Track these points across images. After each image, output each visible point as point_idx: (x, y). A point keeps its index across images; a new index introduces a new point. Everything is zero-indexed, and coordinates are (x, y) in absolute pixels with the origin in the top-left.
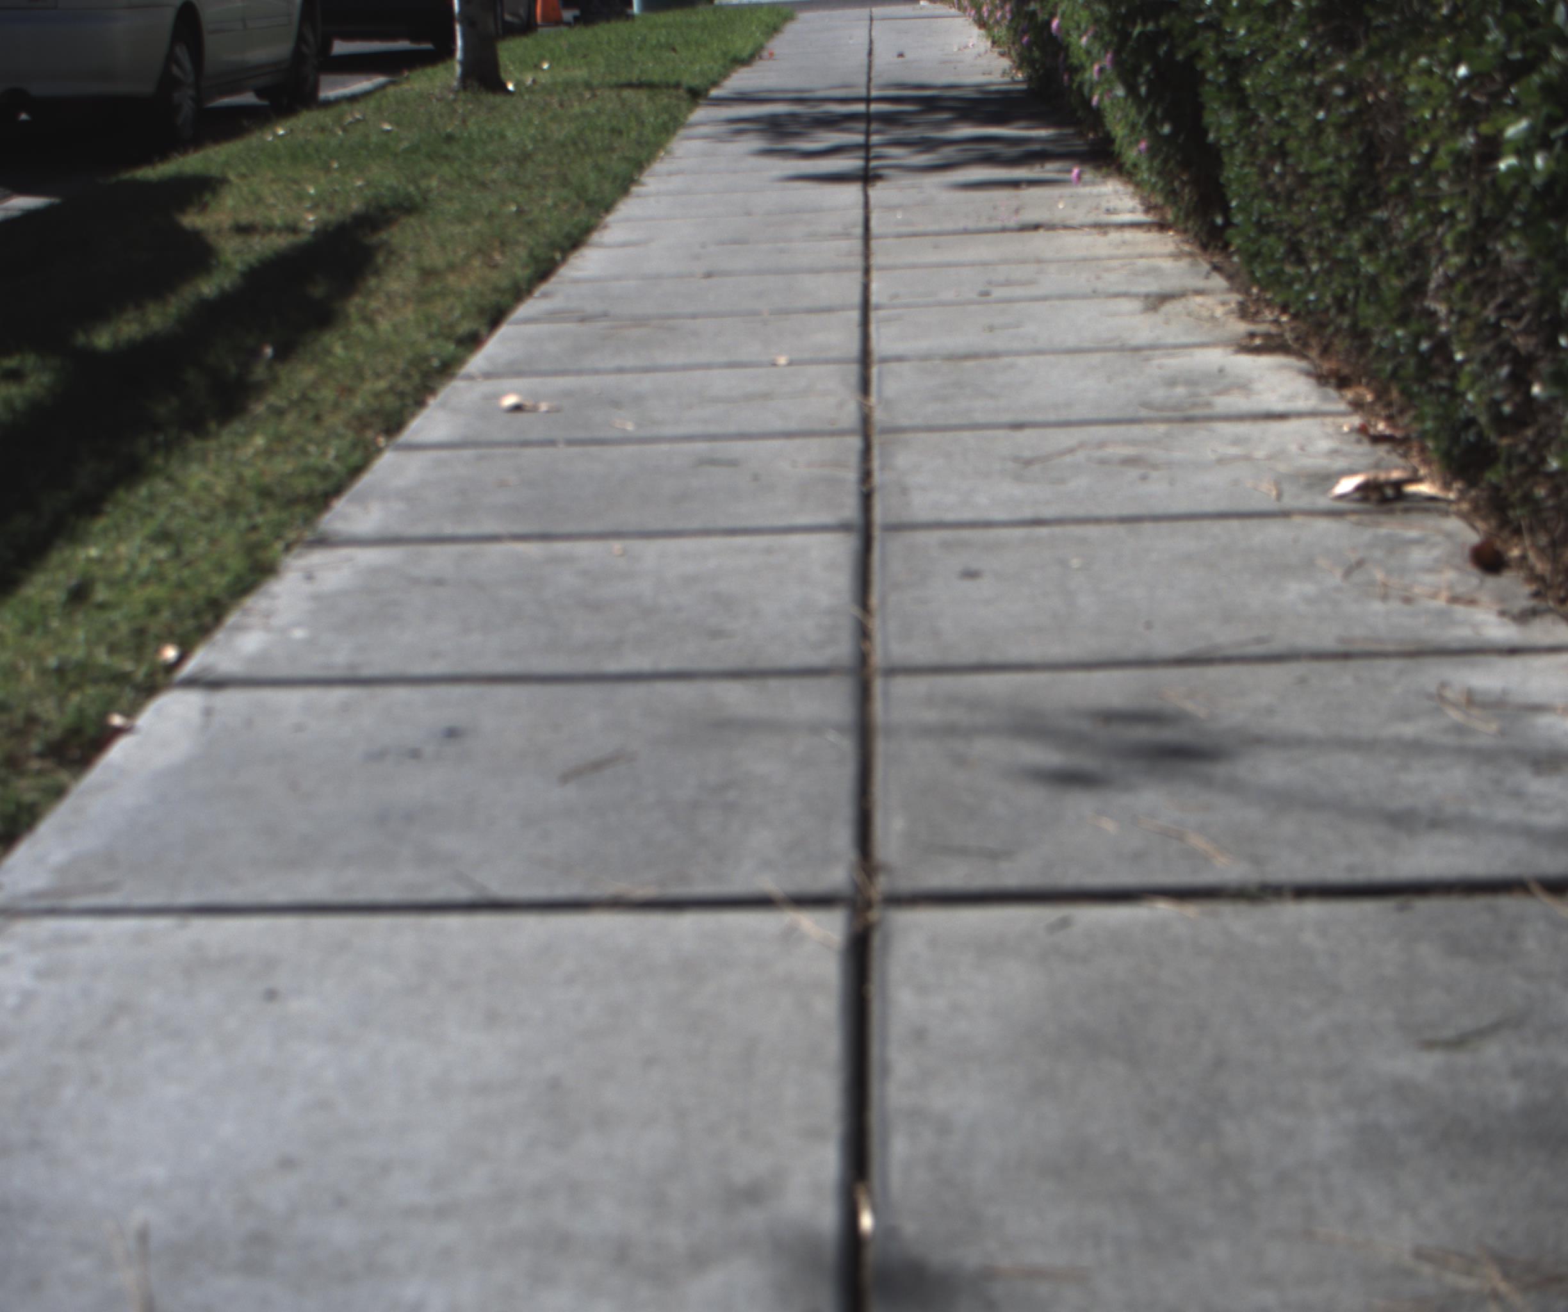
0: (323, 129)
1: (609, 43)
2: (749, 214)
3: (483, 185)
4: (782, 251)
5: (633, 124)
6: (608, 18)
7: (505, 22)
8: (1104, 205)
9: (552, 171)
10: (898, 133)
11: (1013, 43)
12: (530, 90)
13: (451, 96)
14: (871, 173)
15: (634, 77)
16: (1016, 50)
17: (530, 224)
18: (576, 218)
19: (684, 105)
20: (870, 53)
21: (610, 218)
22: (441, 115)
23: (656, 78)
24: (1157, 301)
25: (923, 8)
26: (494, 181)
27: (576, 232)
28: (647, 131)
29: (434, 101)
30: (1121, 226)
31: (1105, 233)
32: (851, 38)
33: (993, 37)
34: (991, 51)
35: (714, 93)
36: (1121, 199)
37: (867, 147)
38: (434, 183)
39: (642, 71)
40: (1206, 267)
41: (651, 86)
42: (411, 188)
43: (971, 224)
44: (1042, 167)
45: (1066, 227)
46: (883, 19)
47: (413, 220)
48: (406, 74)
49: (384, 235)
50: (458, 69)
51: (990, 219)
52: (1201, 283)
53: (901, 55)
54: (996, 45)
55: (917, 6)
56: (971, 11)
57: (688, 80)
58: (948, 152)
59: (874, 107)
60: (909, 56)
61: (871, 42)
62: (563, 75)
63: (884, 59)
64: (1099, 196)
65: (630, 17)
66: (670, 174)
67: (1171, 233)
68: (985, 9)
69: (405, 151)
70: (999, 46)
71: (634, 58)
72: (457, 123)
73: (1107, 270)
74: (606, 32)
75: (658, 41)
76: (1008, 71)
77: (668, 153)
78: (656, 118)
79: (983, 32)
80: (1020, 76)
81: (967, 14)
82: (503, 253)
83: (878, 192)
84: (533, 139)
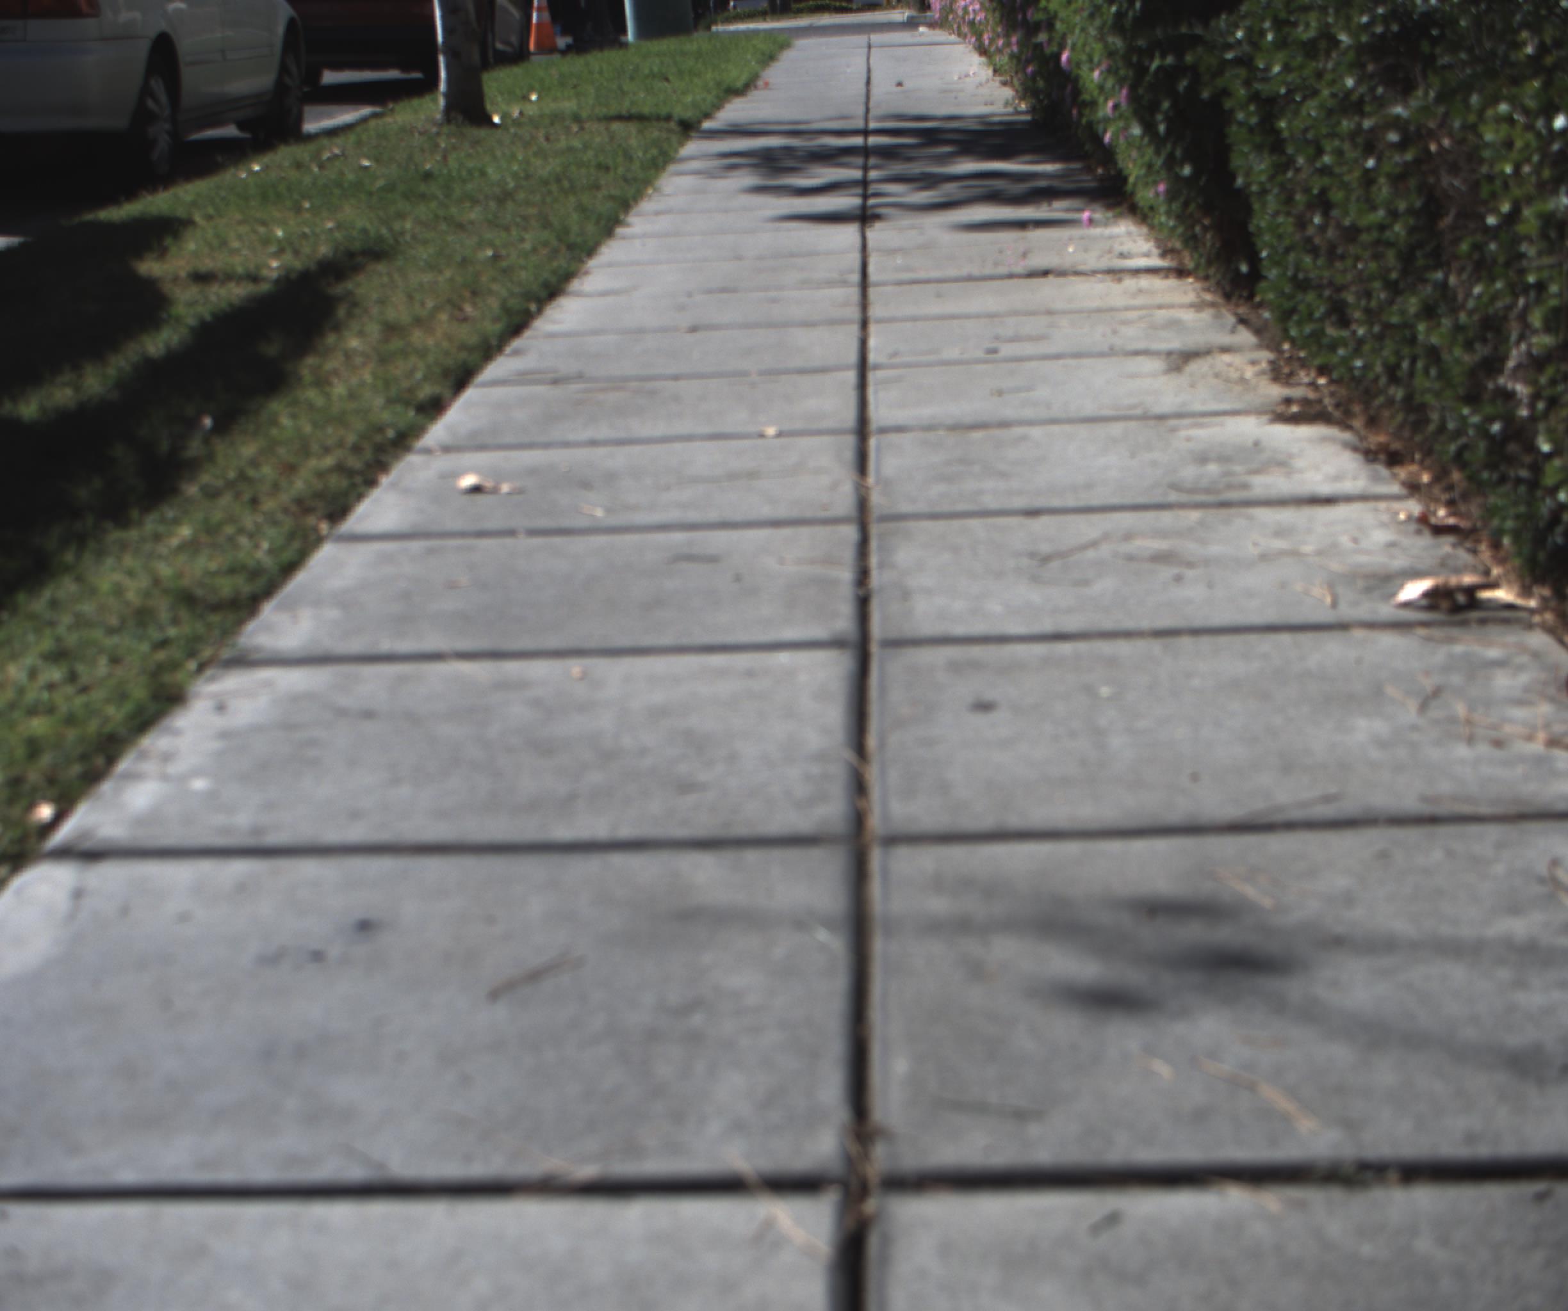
0: (299, 165)
1: (601, 72)
2: (739, 258)
3: (461, 227)
4: (774, 301)
5: (620, 160)
6: (601, 47)
7: (496, 51)
8: (1118, 248)
9: (532, 211)
10: (898, 168)
11: (1016, 73)
12: (517, 123)
13: (434, 130)
14: (869, 212)
15: (625, 107)
16: (1019, 80)
17: (505, 271)
18: (555, 264)
19: (674, 139)
20: (868, 82)
21: (592, 263)
22: (423, 150)
23: (646, 110)
24: (1180, 360)
25: (922, 34)
26: (472, 223)
27: (553, 280)
28: (636, 166)
29: (416, 135)
30: (1137, 272)
31: (1120, 280)
32: (848, 66)
33: (995, 65)
34: (993, 80)
35: (707, 125)
36: (1135, 241)
37: (864, 183)
38: (408, 225)
39: (633, 103)
40: (1231, 319)
41: (641, 118)
42: (384, 231)
43: (976, 272)
44: (1050, 205)
45: (1077, 273)
46: (882, 46)
47: (381, 267)
48: (391, 105)
49: (350, 285)
50: (442, 102)
51: (996, 264)
52: (1226, 339)
53: (900, 84)
54: (997, 75)
55: (916, 33)
56: (971, 37)
57: (679, 112)
58: (950, 190)
59: (873, 140)
60: (908, 84)
61: (869, 71)
62: (551, 106)
63: (882, 88)
64: (1111, 237)
65: (624, 45)
66: (658, 213)
67: (1190, 280)
68: (985, 36)
69: (382, 189)
70: (1000, 75)
71: (625, 88)
72: (438, 158)
73: (1125, 323)
74: (599, 61)
75: (651, 70)
76: (1011, 101)
77: (656, 190)
78: (645, 152)
79: (983, 59)
80: (1023, 106)
81: (967, 41)
82: (474, 305)
83: (877, 234)
84: (515, 175)
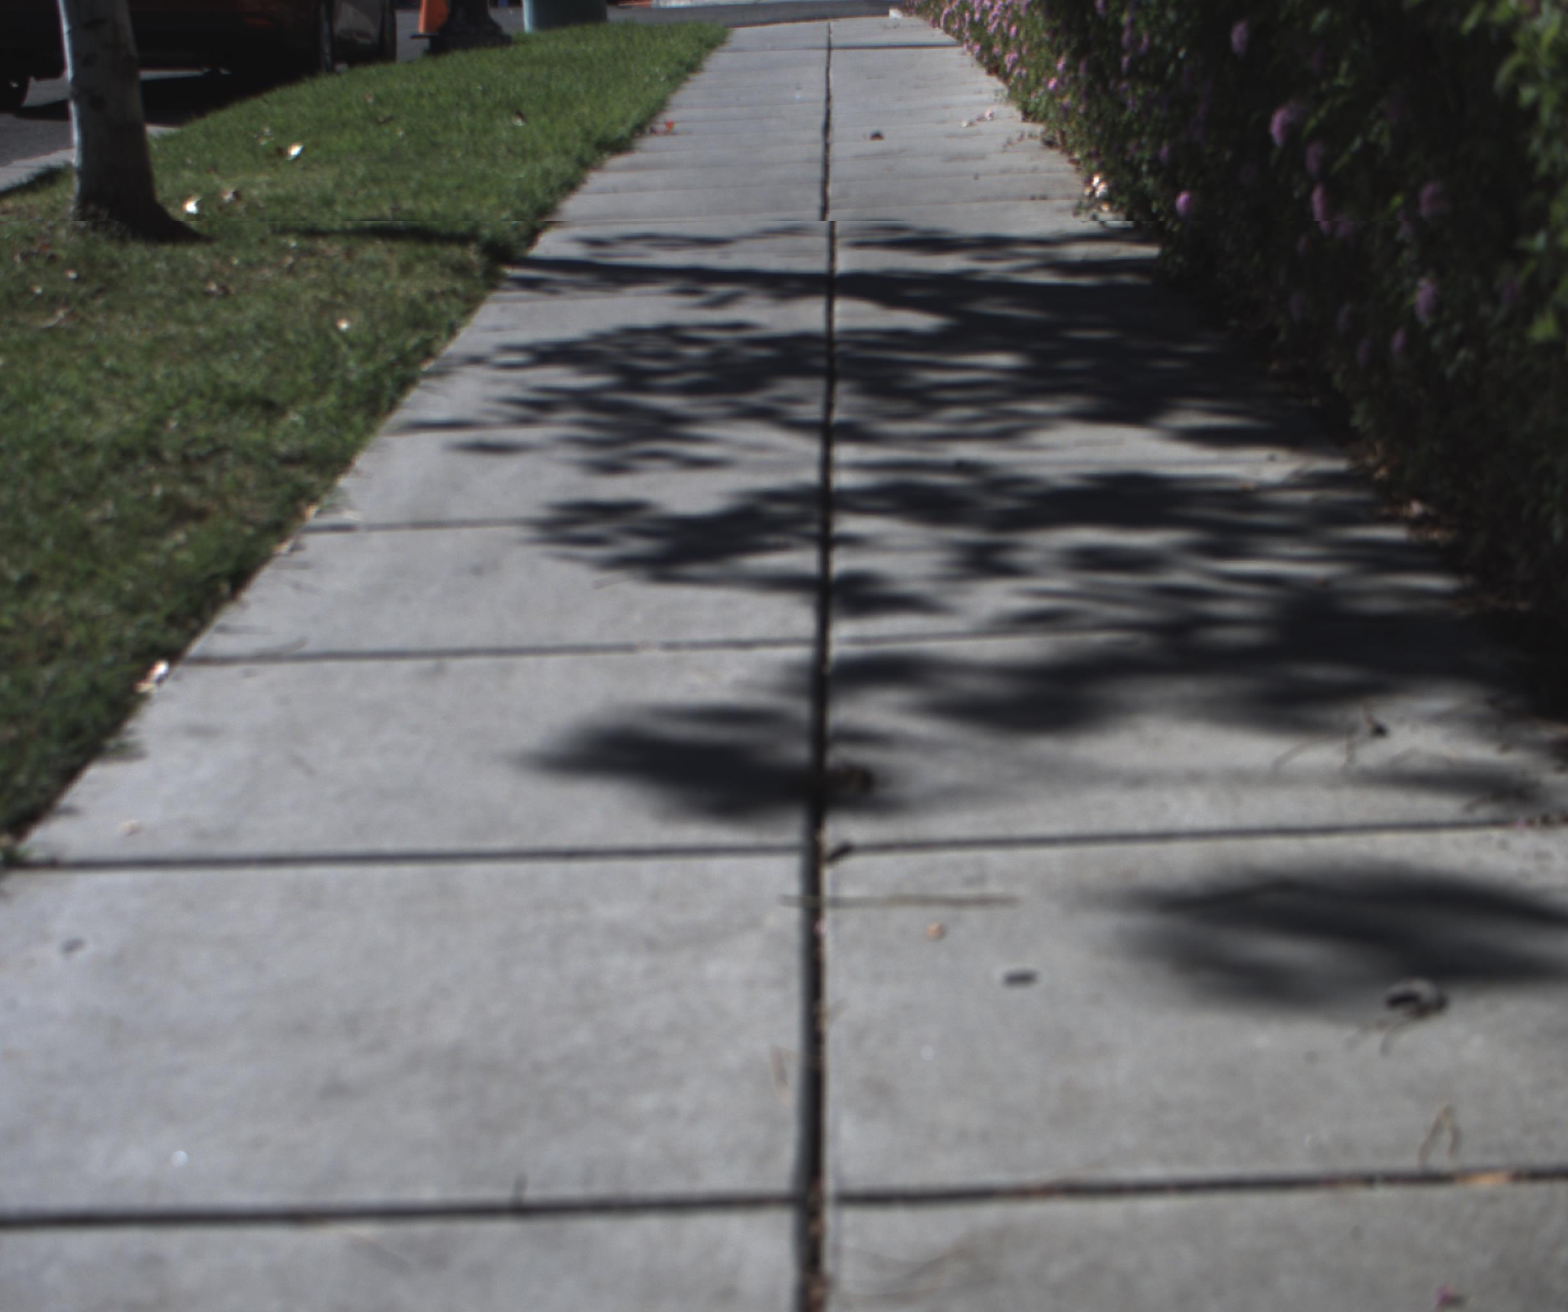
19: (460, 298)
20: (827, 129)
25: (896, 25)
35: (542, 242)
53: (877, 135)
54: (1029, 118)
55: (887, 22)
57: (498, 213)
60: (891, 137)
61: (828, 100)
